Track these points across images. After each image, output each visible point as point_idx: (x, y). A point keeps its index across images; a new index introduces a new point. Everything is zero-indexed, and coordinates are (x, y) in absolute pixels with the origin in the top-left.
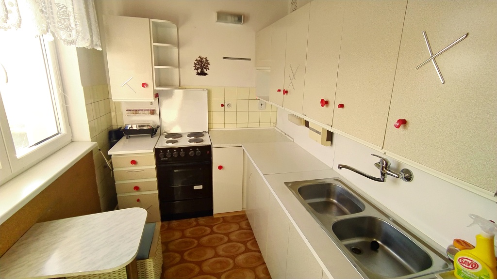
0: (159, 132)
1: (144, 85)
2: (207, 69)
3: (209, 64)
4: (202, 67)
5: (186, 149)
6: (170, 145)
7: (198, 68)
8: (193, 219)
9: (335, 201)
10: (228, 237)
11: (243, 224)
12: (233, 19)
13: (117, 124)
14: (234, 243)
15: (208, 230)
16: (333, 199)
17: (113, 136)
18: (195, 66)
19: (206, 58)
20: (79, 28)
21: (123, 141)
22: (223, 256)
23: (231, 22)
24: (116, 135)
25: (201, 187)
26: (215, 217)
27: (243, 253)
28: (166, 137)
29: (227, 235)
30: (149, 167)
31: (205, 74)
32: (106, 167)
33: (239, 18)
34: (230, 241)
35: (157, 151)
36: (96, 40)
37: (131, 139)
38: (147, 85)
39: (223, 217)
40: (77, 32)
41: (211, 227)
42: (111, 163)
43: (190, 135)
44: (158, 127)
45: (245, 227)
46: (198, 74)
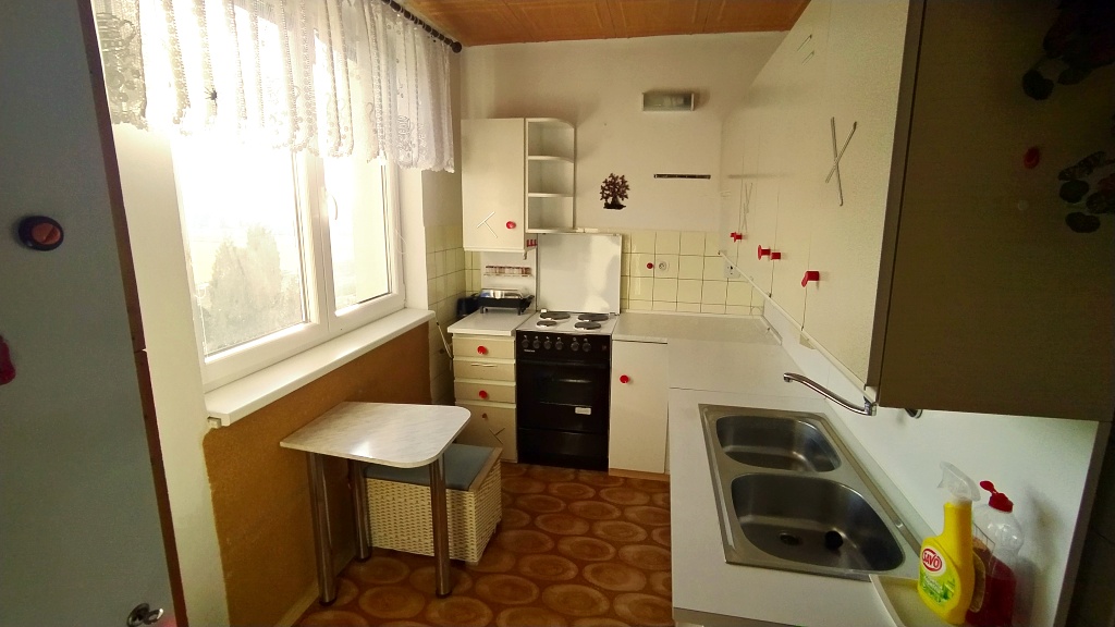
0: (533, 306)
1: (510, 225)
2: (624, 196)
3: (627, 187)
4: (615, 193)
5: (567, 338)
6: (543, 328)
7: (608, 196)
8: (572, 470)
9: (801, 457)
10: (623, 511)
11: (659, 498)
12: (674, 103)
13: (471, 289)
14: (628, 524)
15: (591, 493)
16: (799, 452)
17: (464, 305)
18: (602, 193)
19: (622, 178)
20: (423, 144)
21: (477, 316)
22: (602, 539)
23: (672, 108)
24: (469, 305)
25: (587, 411)
26: (610, 474)
27: (640, 543)
28: (543, 316)
29: (622, 508)
30: (504, 360)
31: (620, 207)
32: (443, 351)
33: (687, 99)
34: (623, 518)
35: (520, 336)
36: (448, 158)
37: (490, 315)
38: (514, 225)
39: (626, 479)
40: (420, 150)
41: (598, 489)
42: (451, 348)
43: (583, 316)
44: (531, 297)
45: (660, 503)
46: (607, 206)
